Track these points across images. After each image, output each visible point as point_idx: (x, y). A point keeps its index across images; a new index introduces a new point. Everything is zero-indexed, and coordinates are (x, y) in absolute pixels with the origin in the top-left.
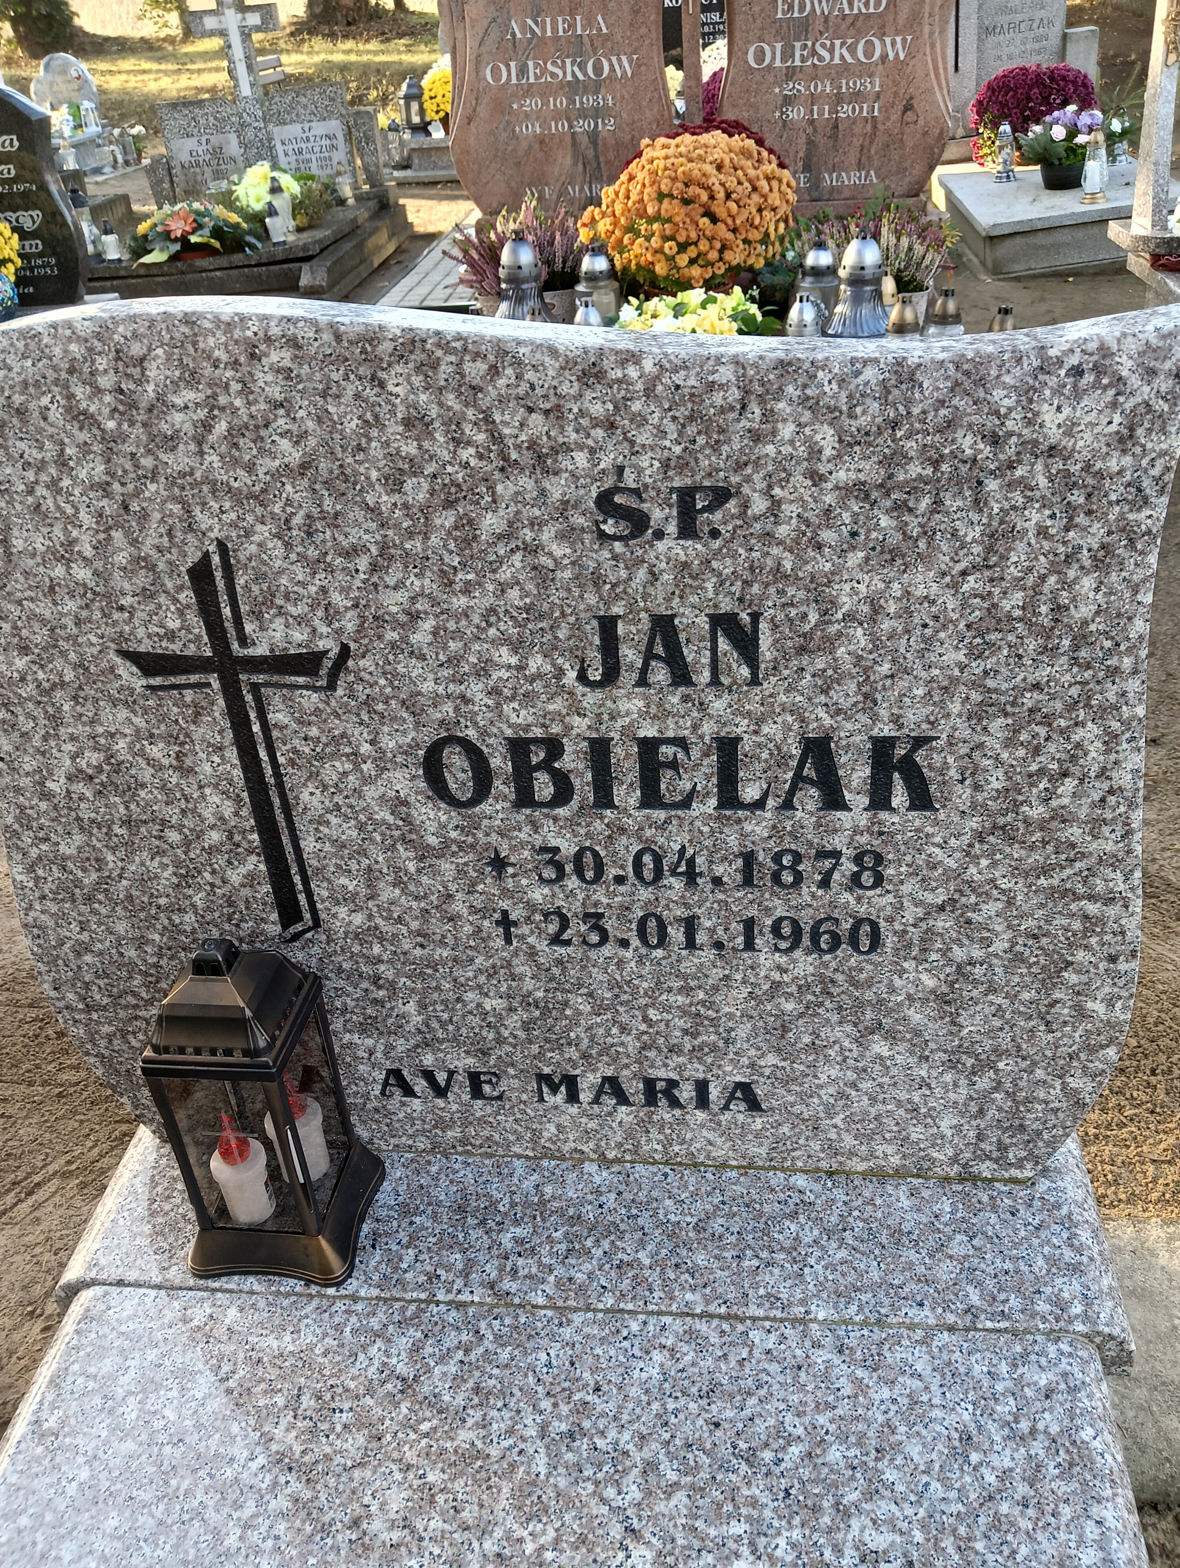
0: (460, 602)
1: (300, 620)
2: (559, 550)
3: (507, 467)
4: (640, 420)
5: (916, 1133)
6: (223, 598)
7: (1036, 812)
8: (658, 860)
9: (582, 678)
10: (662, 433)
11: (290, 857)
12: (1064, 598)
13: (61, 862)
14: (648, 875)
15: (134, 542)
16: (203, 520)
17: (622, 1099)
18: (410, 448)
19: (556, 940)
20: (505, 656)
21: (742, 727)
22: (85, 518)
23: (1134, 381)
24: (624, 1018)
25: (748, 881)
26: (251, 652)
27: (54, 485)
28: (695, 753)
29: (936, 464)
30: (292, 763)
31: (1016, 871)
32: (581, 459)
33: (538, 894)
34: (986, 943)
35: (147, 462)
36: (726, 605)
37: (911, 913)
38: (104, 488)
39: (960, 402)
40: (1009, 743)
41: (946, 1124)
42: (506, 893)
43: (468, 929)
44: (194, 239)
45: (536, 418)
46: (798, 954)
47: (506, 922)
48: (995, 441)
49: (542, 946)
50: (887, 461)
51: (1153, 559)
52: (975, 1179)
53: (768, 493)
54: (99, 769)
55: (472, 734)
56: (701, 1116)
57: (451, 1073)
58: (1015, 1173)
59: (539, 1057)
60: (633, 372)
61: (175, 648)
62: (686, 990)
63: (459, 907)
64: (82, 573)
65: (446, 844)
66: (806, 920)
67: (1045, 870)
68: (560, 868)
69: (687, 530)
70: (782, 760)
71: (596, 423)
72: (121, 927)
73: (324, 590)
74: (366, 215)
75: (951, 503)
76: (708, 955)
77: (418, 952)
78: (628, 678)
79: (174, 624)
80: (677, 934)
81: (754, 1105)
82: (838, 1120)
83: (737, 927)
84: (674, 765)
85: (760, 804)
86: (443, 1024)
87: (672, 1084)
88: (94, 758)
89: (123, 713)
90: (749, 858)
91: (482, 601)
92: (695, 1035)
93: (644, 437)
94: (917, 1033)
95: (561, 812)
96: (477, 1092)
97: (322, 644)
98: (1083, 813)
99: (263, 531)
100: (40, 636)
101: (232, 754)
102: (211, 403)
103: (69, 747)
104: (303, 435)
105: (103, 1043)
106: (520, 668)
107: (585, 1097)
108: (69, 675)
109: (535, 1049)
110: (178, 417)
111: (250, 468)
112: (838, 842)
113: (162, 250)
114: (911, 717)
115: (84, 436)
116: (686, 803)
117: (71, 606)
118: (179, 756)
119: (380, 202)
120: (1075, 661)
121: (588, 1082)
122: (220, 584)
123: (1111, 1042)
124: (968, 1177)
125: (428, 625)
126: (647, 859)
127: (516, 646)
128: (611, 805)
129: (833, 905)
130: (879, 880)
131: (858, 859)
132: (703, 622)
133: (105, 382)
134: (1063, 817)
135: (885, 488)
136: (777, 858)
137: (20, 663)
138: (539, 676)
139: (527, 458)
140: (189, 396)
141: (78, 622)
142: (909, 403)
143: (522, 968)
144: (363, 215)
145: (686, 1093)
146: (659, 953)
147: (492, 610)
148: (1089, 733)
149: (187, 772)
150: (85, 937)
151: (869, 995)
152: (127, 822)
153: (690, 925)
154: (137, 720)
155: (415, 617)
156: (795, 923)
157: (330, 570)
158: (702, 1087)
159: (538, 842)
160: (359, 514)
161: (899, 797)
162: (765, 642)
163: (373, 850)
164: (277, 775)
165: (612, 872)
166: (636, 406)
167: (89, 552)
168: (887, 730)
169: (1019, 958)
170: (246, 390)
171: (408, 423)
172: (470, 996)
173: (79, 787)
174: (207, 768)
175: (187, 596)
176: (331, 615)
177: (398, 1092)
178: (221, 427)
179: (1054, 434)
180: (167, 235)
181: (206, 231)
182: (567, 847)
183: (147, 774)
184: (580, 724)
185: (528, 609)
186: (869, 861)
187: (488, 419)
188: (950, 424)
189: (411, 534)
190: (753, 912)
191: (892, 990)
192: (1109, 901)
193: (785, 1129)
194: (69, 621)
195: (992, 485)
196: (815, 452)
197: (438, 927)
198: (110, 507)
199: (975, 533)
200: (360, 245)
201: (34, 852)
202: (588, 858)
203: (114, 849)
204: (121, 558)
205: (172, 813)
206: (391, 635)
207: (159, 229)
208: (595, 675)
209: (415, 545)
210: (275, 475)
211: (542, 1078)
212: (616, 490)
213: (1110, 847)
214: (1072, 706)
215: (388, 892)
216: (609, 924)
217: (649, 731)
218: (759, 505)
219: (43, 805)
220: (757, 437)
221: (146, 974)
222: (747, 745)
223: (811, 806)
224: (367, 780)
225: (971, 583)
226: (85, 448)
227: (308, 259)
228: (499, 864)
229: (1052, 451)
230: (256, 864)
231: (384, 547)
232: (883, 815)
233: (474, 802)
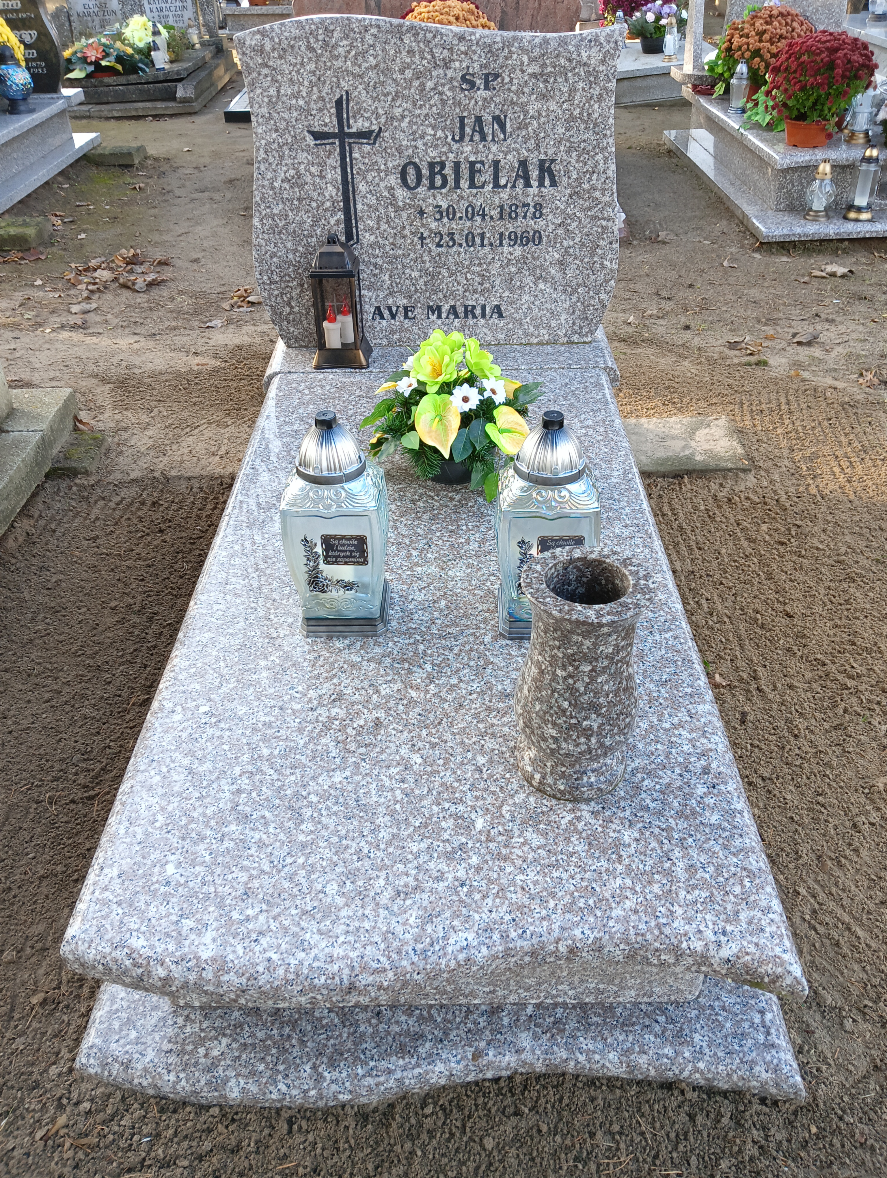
0: (418, 112)
1: (368, 119)
2: (449, 94)
3: (436, 66)
4: (475, 52)
5: (553, 323)
6: (345, 111)
7: (586, 186)
8: (473, 210)
9: (453, 139)
10: (480, 56)
11: (352, 212)
12: (590, 111)
13: (272, 216)
14: (470, 216)
15: (320, 91)
16: (343, 83)
17: (457, 316)
18: (408, 60)
19: (439, 245)
20: (430, 131)
21: (501, 156)
22: (306, 83)
23: (605, 44)
24: (459, 278)
25: (501, 218)
26: (351, 131)
27: (298, 72)
28: (486, 166)
29: (555, 68)
30: (358, 173)
31: (582, 209)
32: (457, 64)
33: (434, 225)
34: (573, 239)
35: (329, 64)
36: (497, 113)
37: (551, 227)
38: (314, 73)
39: (561, 49)
40: (578, 161)
41: (563, 317)
42: (423, 225)
43: (409, 241)
44: (104, 63)
45: (446, 51)
46: (516, 246)
47: (422, 238)
48: (570, 61)
49: (433, 248)
50: (542, 66)
51: (613, 99)
52: (572, 343)
53: (509, 76)
54: (293, 177)
55: (417, 160)
56: (483, 321)
57: (398, 307)
58: (585, 339)
59: (429, 298)
60: (473, 38)
61: (326, 129)
62: (480, 265)
63: (407, 232)
64: (301, 102)
65: (405, 204)
66: (519, 232)
67: (590, 209)
68: (441, 213)
69: (487, 88)
70: (512, 169)
71: (462, 53)
72: (289, 245)
73: (376, 108)
74: (210, 56)
75: (559, 80)
76: (487, 249)
77: (391, 252)
78: (467, 139)
79: (327, 120)
80: (478, 240)
81: (501, 316)
82: (528, 320)
83: (497, 236)
84: (480, 171)
85: (505, 186)
86: (397, 284)
87: (474, 307)
88: (292, 172)
89: (305, 154)
90: (502, 207)
91: (425, 111)
92: (482, 284)
93: (475, 58)
94: (553, 278)
95: (444, 191)
96: (406, 317)
97: (373, 128)
98: (599, 186)
99: (361, 87)
100: (282, 125)
101: (339, 170)
102: (351, 45)
103: (284, 168)
104: (378, 55)
105: (273, 299)
106: (435, 135)
107: (444, 315)
108: (290, 141)
109: (428, 294)
110: (340, 49)
111: (360, 66)
112: (529, 200)
113: (81, 70)
114: (550, 152)
115: (310, 55)
116: (482, 187)
117: (295, 114)
118: (321, 171)
119: (217, 47)
120: (594, 132)
121: (446, 308)
122: (344, 106)
123: (612, 277)
124: (571, 343)
125: (407, 120)
126: (470, 209)
127: (434, 127)
128: (459, 188)
129: (527, 225)
130: (541, 215)
131: (535, 207)
132: (490, 118)
133: (320, 37)
134: (594, 188)
135: (541, 74)
136: (510, 207)
137: (274, 136)
138: (440, 138)
139: (441, 64)
140: (345, 42)
141: (296, 120)
142: (547, 49)
143: (426, 258)
144: (208, 54)
145: (478, 311)
146: (472, 249)
147: (427, 114)
148: (600, 157)
149: (322, 177)
150: (275, 250)
151: (538, 263)
152: (299, 199)
153: (482, 236)
154: (310, 157)
155: (403, 117)
156: (515, 233)
157: (379, 101)
158: (483, 307)
159: (435, 203)
160: (391, 81)
161: (547, 183)
162: (508, 125)
163: (380, 208)
164: (353, 178)
165: (458, 215)
166: (474, 48)
167: (305, 95)
168: (543, 157)
169: (583, 244)
170: (362, 41)
171: (408, 52)
172: (407, 271)
173: (286, 185)
174: (330, 176)
175: (334, 111)
176: (378, 117)
177: (378, 317)
178: (353, 53)
179: (585, 59)
180: (84, 60)
181: (112, 58)
182: (444, 205)
183: (309, 179)
184: (451, 156)
185: (438, 114)
186: (538, 207)
187: (432, 51)
188: (558, 56)
189: (405, 88)
190: (502, 230)
191: (545, 261)
192: (609, 220)
193: (510, 325)
194: (293, 120)
195: (570, 74)
196: (522, 64)
197: (399, 241)
198: (314, 79)
199: (565, 90)
200: (210, 74)
201: (264, 212)
202: (451, 210)
203: (292, 210)
204: (314, 97)
205: (315, 195)
206: (395, 124)
207: (79, 55)
208: (457, 138)
209: (406, 92)
210: (367, 69)
211: (430, 308)
212: (467, 74)
213: (608, 199)
214: (594, 148)
215: (384, 226)
216: (456, 237)
217: (472, 158)
218: (507, 80)
219: (271, 192)
220: (506, 58)
221: (295, 266)
222: (502, 163)
223: (521, 186)
224: (381, 180)
225: (565, 106)
226: (310, 59)
227: (180, 80)
228: (422, 213)
229: (585, 64)
230: (340, 215)
231: (397, 92)
232: (542, 189)
233: (415, 188)
